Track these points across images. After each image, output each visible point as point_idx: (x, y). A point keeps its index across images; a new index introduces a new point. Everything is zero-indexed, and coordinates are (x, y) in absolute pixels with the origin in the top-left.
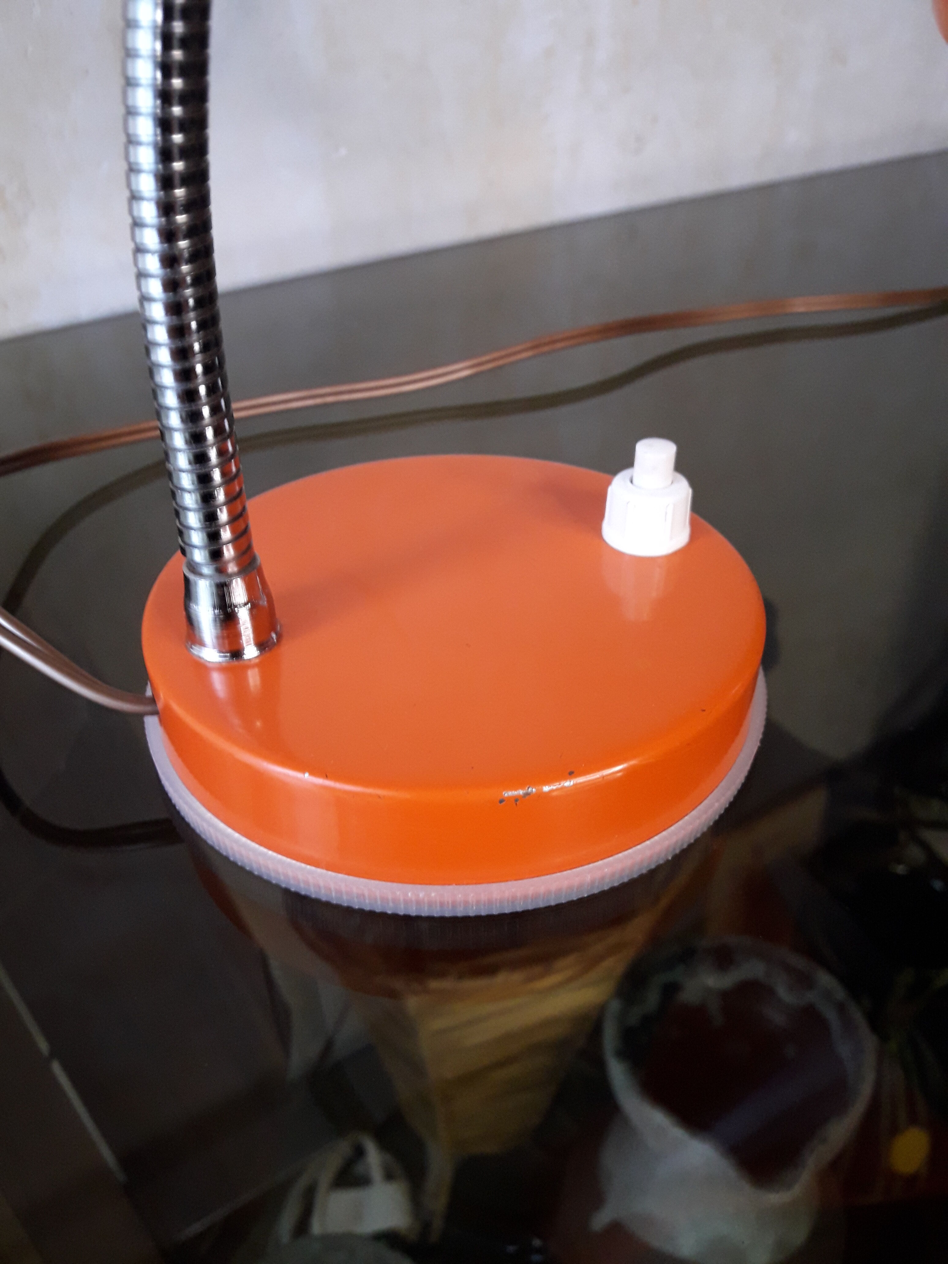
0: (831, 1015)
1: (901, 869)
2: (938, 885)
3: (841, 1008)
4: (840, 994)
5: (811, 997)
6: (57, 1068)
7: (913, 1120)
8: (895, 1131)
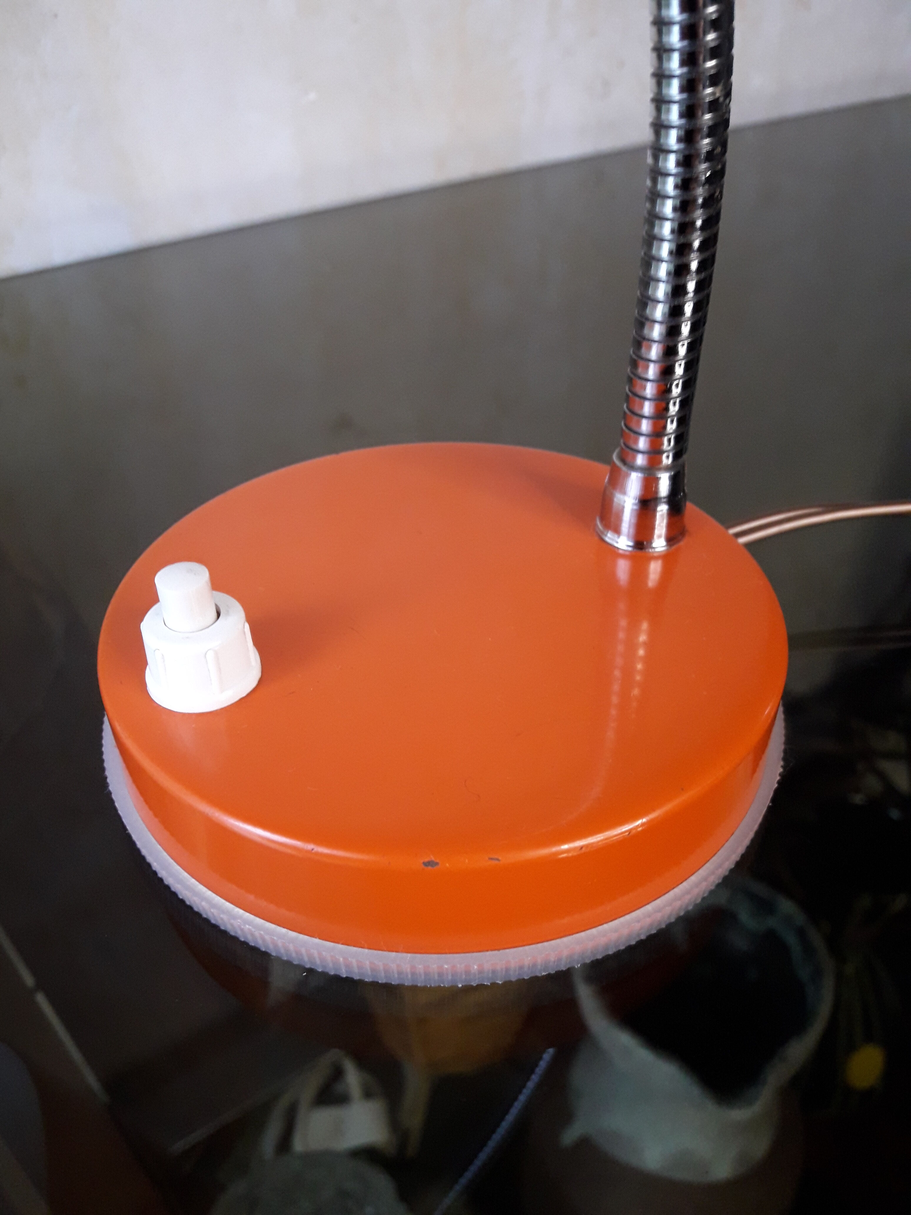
0: (791, 939)
1: (858, 799)
2: (895, 814)
3: (801, 933)
4: (800, 918)
5: (772, 922)
6: (41, 999)
7: (869, 1038)
8: (852, 1048)
